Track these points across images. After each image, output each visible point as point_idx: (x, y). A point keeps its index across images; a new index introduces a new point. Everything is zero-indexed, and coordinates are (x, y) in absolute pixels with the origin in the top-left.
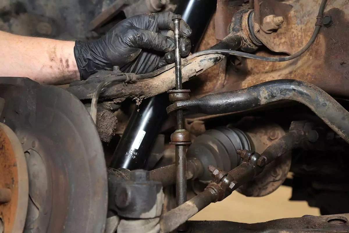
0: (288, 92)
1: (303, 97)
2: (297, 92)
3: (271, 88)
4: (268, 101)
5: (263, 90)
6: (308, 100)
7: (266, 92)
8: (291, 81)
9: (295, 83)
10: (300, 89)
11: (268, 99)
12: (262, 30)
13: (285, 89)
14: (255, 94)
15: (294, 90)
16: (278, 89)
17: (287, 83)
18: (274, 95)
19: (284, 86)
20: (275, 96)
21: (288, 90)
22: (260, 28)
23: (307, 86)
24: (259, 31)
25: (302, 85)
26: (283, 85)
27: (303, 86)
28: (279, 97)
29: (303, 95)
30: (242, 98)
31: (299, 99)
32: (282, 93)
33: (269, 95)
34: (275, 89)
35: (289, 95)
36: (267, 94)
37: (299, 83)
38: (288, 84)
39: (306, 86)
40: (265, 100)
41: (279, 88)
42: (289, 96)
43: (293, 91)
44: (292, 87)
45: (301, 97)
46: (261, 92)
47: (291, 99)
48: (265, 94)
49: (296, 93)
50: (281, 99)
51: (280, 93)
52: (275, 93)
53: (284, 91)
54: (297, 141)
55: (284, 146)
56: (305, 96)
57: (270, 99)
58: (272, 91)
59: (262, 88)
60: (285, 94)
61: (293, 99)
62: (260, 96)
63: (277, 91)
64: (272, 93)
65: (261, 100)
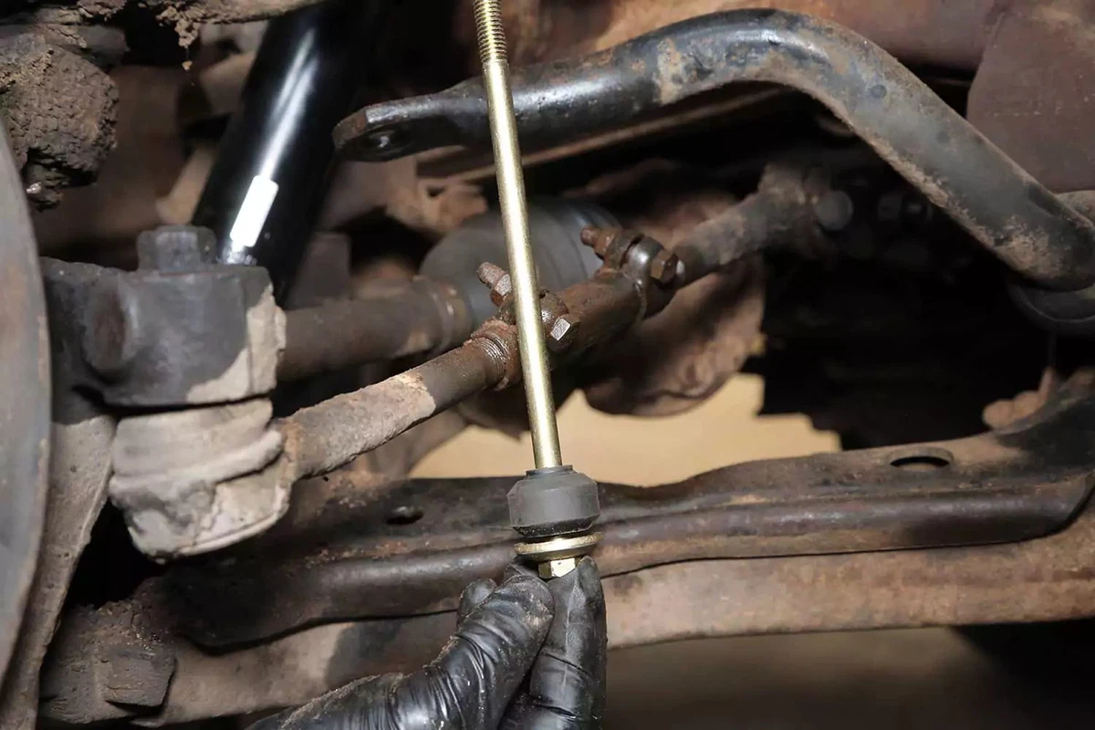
0: (754, 55)
1: (806, 68)
2: (784, 54)
3: (693, 42)
4: (687, 91)
5: (668, 50)
6: (822, 79)
7: (678, 56)
8: (763, 16)
9: (777, 22)
10: (795, 40)
11: (685, 80)
13: (743, 44)
14: (638, 68)
15: (773, 44)
16: (717, 43)
17: (750, 21)
18: (707, 67)
19: (740, 35)
20: (710, 72)
21: (752, 45)
23: (818, 31)
25: (799, 24)
26: (736, 29)
27: (805, 31)
28: (725, 73)
29: (804, 62)
30: (596, 82)
31: (792, 76)
32: (734, 58)
33: (687, 69)
34: (710, 45)
35: (757, 64)
36: (681, 65)
37: (792, 22)
38: (751, 24)
39: (813, 29)
40: (674, 87)
41: (723, 42)
42: (758, 68)
43: (771, 49)
44: (768, 35)
45: (797, 67)
46: (661, 60)
47: (763, 78)
48: (676, 65)
49: (781, 58)
50: (729, 78)
51: (728, 56)
52: (711, 60)
53: (739, 52)
54: (784, 223)
55: (740, 233)
56: (813, 65)
57: (692, 83)
58: (698, 51)
59: (664, 43)
60: (743, 61)
61: (772, 79)
62: (659, 72)
63: (716, 52)
64: (698, 61)
65: (663, 89)
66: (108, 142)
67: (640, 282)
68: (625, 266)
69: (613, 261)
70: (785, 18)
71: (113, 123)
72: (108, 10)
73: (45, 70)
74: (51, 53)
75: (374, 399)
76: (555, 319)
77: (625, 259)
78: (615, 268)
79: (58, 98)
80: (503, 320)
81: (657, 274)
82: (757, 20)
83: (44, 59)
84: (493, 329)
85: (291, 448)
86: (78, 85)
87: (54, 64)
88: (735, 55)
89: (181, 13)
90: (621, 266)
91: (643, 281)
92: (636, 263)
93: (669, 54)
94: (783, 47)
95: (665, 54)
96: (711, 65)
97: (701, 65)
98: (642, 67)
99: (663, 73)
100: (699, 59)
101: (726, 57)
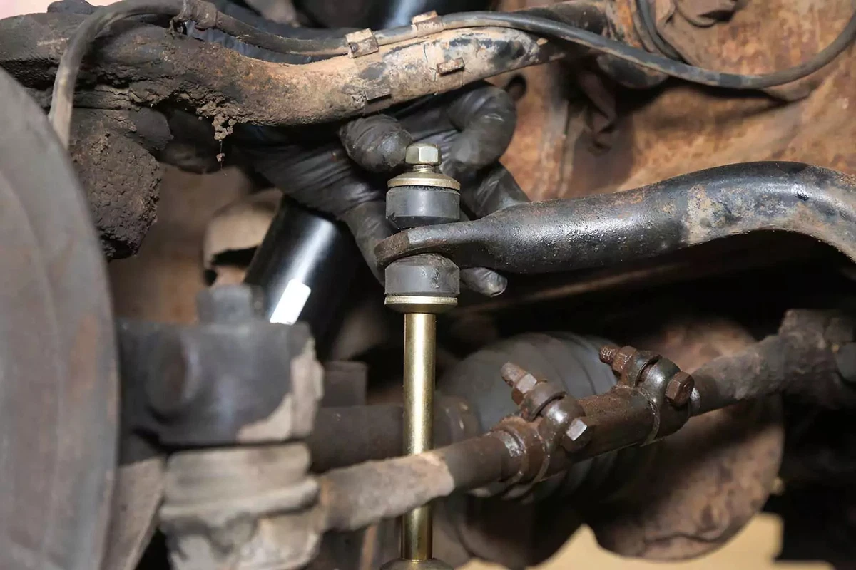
0: (782, 207)
1: (833, 223)
2: (811, 208)
3: (723, 190)
4: (715, 235)
5: (699, 196)
6: (849, 235)
7: (708, 202)
8: (794, 170)
9: (807, 177)
10: (824, 196)
11: (714, 225)
12: (681, 14)
13: (771, 196)
14: (667, 210)
15: (803, 198)
16: (747, 194)
17: (780, 176)
18: (735, 214)
19: (770, 187)
20: (739, 219)
21: (781, 198)
22: (677, 9)
23: (846, 189)
25: (829, 182)
26: (766, 181)
27: (834, 188)
28: (751, 221)
29: (831, 217)
30: (628, 219)
31: (819, 229)
32: (762, 208)
33: (716, 214)
34: (740, 195)
35: (785, 215)
36: (711, 211)
37: (822, 178)
38: (781, 178)
39: (842, 187)
40: (703, 230)
41: (753, 192)
42: (786, 219)
43: (799, 203)
44: (797, 189)
45: (825, 222)
46: (691, 204)
47: (790, 229)
48: (705, 210)
49: (808, 211)
50: (757, 226)
51: (757, 206)
52: (740, 208)
53: (767, 203)
54: (803, 367)
55: (758, 370)
56: (840, 221)
57: (720, 228)
58: (728, 200)
59: (695, 189)
60: (771, 211)
61: (798, 230)
62: (688, 215)
63: (745, 201)
64: (727, 208)
65: (691, 231)
66: (151, 217)
67: (654, 400)
68: (641, 384)
69: (630, 378)
70: (816, 174)
71: (156, 200)
72: (154, 97)
73: (102, 151)
74: (108, 135)
75: (400, 469)
76: (572, 420)
77: (641, 379)
78: (631, 385)
79: (111, 176)
80: (522, 416)
81: (672, 394)
82: (787, 174)
83: (102, 141)
84: (512, 424)
85: (326, 499)
86: (129, 165)
87: (110, 146)
88: (763, 205)
89: (219, 108)
90: (637, 385)
91: (658, 400)
92: (653, 382)
93: (699, 199)
94: (811, 202)
95: (695, 199)
96: (740, 213)
97: (730, 212)
98: (673, 209)
99: (692, 216)
100: (729, 207)
101: (754, 207)
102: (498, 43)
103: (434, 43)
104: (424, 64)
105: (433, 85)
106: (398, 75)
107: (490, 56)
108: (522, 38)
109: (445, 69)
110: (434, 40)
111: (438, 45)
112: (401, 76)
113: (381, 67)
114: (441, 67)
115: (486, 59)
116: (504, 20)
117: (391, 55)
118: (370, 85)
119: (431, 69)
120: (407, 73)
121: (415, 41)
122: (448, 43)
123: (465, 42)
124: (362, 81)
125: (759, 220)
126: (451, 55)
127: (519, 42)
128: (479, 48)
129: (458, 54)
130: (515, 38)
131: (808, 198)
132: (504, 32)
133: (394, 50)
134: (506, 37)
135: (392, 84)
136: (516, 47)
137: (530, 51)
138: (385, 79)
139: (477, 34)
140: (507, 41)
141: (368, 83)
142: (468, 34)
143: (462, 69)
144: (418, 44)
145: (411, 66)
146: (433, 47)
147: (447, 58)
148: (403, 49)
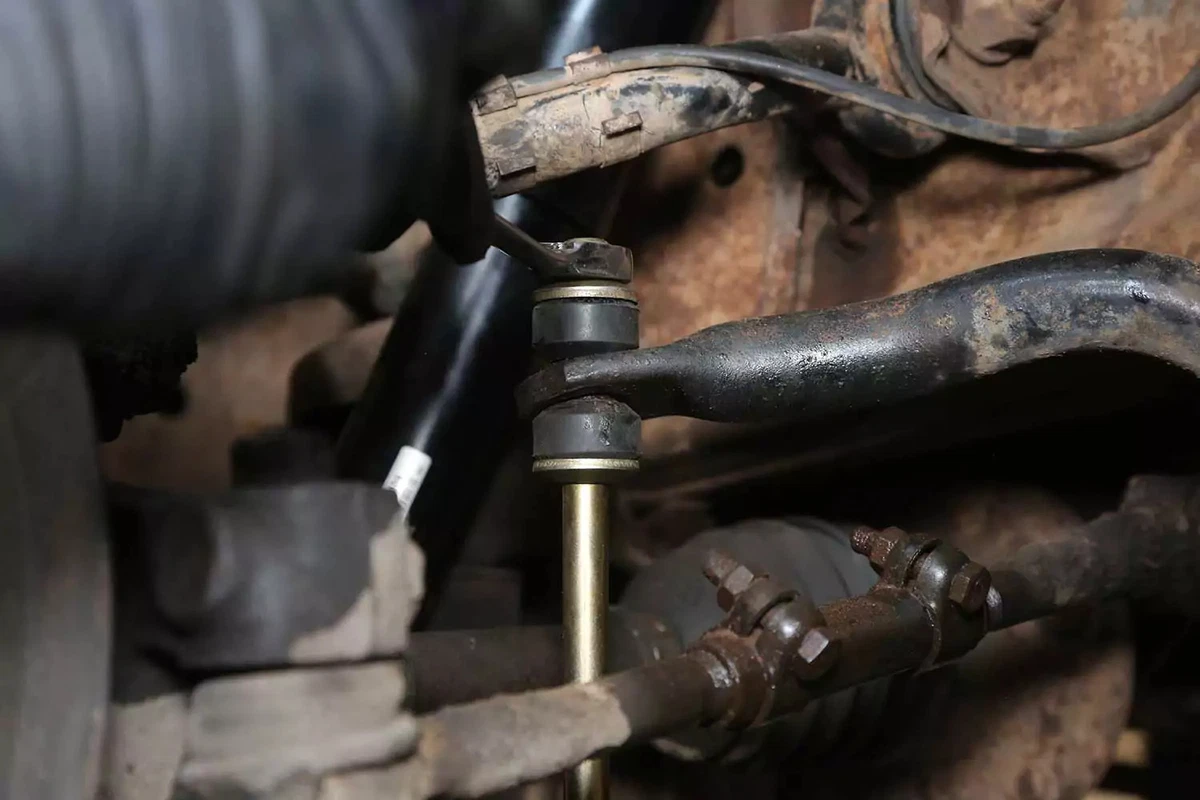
0: (1111, 314)
1: (1188, 336)
2: (1154, 314)
3: (1025, 292)
4: (1014, 358)
5: (988, 301)
7: (1003, 309)
8: (1125, 260)
9: (1147, 270)
10: (1172, 296)
11: (1012, 344)
12: (960, 47)
13: (1095, 299)
14: (944, 323)
15: (1140, 301)
16: (1059, 296)
17: (1106, 269)
18: (1043, 327)
19: (1091, 285)
20: (1048, 334)
21: (1108, 301)
22: (951, 38)
24: (943, 53)
25: (1178, 275)
26: (1085, 278)
27: (1185, 285)
28: (1066, 336)
29: (1186, 328)
30: (884, 340)
31: (1167, 345)
32: (1082, 317)
33: (1014, 328)
34: (1047, 295)
35: (1116, 326)
36: (1006, 323)
37: (1169, 270)
38: (1109, 272)
40: (996, 352)
41: (1067, 295)
42: (1117, 331)
43: (1136, 308)
44: (1131, 286)
45: (1177, 333)
46: (978, 314)
47: (1124, 347)
48: (998, 322)
49: (1150, 320)
50: (1075, 344)
51: (1074, 314)
52: (1049, 318)
53: (1090, 310)
57: (1021, 348)
58: (1031, 306)
59: (983, 292)
60: (1095, 321)
61: (1137, 349)
62: (974, 330)
63: (1056, 307)
64: (1030, 319)
65: (979, 354)
67: (933, 605)
68: (912, 582)
69: (895, 574)
70: (1159, 265)
76: (806, 632)
77: (911, 574)
78: (897, 584)
80: (732, 629)
81: (959, 596)
82: (1117, 266)
84: (719, 640)
88: (1083, 313)
90: (906, 583)
91: (937, 604)
92: (931, 577)
93: (988, 307)
94: (1154, 306)
95: (983, 307)
96: (1049, 325)
97: (1035, 324)
98: (950, 323)
99: (979, 332)
100: (1032, 317)
101: (1070, 315)
102: (691, 90)
103: (598, 92)
104: (583, 122)
105: (598, 152)
106: (545, 138)
107: (679, 110)
108: (727, 83)
109: (613, 128)
110: (596, 88)
111: (602, 94)
112: (551, 139)
113: (520, 127)
114: (607, 125)
115: (674, 113)
116: (698, 57)
117: (533, 112)
118: (505, 153)
119: (594, 128)
120: (558, 136)
121: (570, 89)
122: (618, 91)
123: (642, 89)
124: (494, 148)
125: (1077, 335)
126: (622, 108)
127: (721, 88)
128: (663, 98)
129: (633, 106)
130: (716, 83)
131: (1148, 300)
132: (699, 74)
133: (540, 103)
134: (702, 82)
135: (537, 152)
136: (718, 94)
137: (738, 101)
138: (527, 145)
139: (660, 78)
140: (704, 87)
141: (502, 150)
142: (647, 78)
143: (639, 128)
144: (575, 93)
145: (565, 124)
146: (596, 97)
147: (617, 112)
148: (552, 102)
